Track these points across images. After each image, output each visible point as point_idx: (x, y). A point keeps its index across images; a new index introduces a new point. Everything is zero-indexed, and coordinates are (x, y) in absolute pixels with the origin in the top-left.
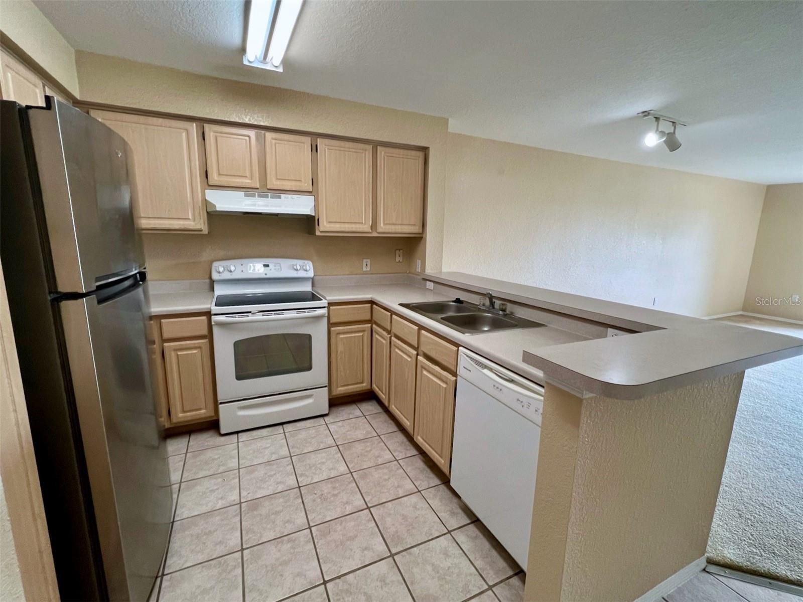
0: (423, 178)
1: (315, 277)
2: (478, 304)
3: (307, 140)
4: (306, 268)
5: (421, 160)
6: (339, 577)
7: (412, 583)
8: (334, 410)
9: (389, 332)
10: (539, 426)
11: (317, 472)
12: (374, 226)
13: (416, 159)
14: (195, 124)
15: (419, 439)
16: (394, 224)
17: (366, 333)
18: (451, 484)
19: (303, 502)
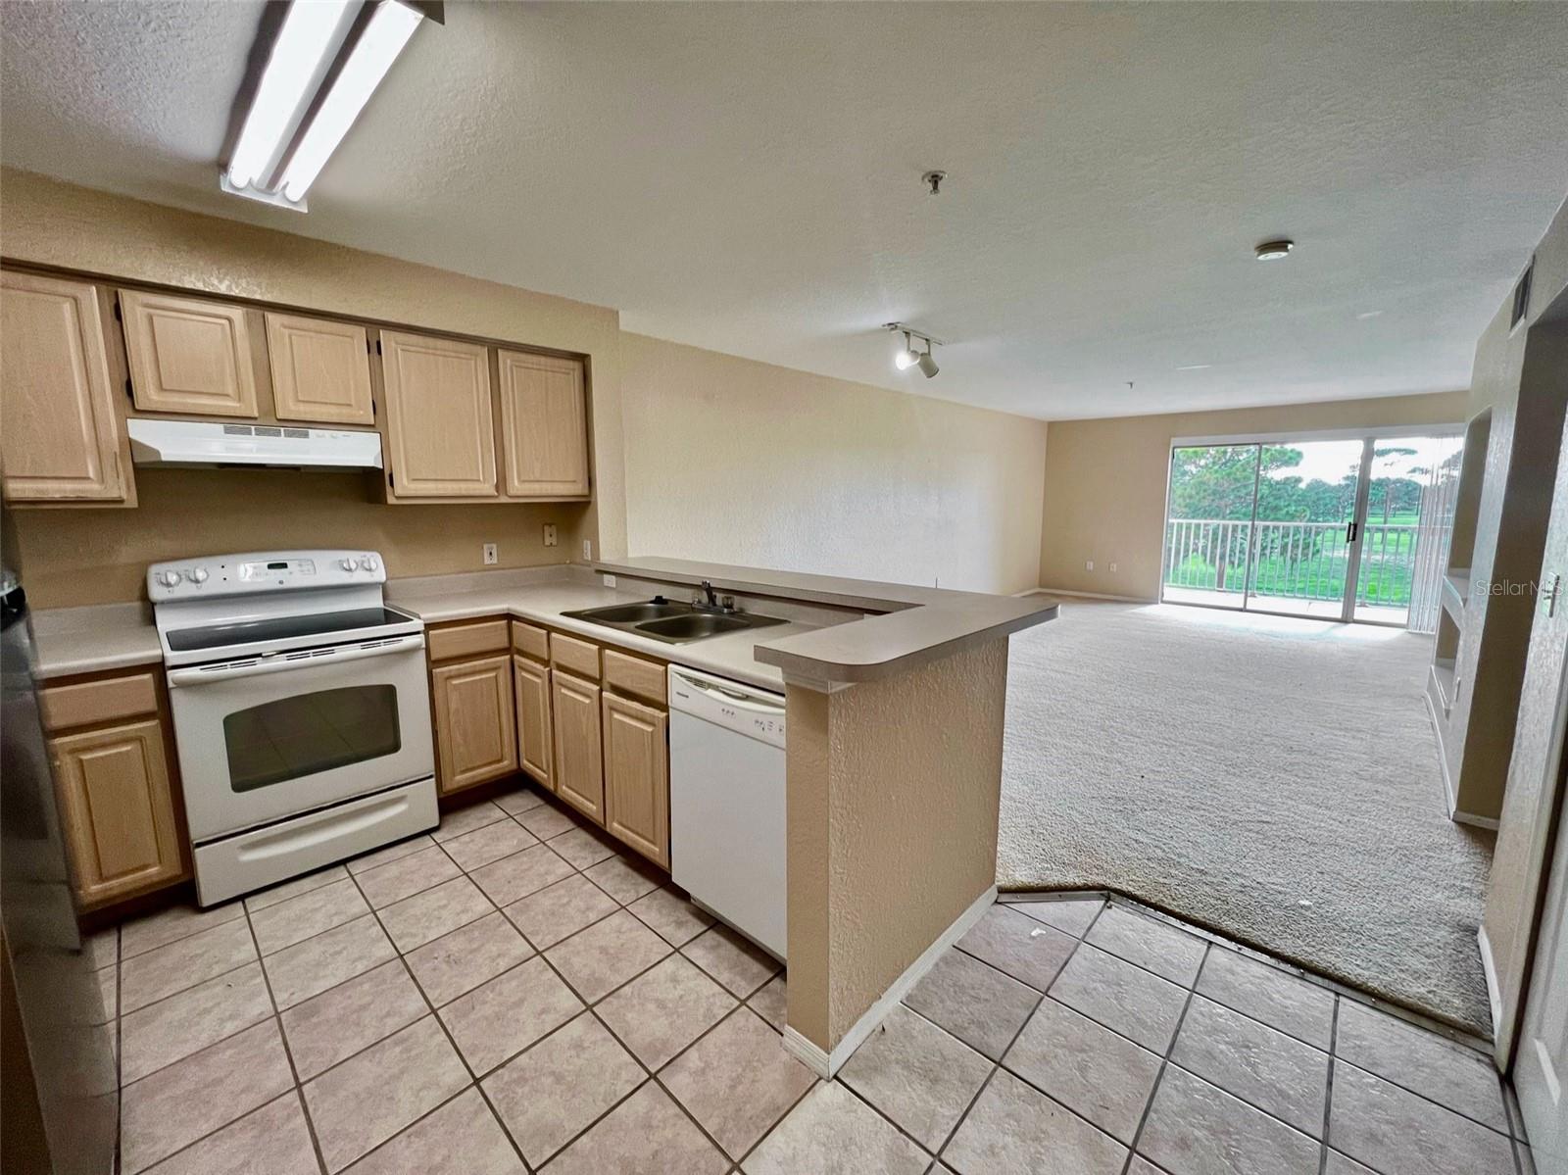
0: (583, 399)
1: (388, 582)
2: (691, 602)
3: (360, 332)
4: (370, 566)
5: (577, 375)
6: (502, 1066)
7: (626, 1035)
8: (450, 818)
9: (546, 663)
10: (783, 749)
11: (433, 925)
12: (501, 484)
13: (568, 374)
14: (94, 288)
15: (615, 828)
16: (538, 481)
17: (501, 672)
18: (673, 880)
19: (413, 977)
